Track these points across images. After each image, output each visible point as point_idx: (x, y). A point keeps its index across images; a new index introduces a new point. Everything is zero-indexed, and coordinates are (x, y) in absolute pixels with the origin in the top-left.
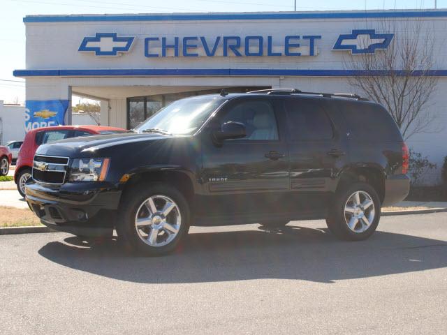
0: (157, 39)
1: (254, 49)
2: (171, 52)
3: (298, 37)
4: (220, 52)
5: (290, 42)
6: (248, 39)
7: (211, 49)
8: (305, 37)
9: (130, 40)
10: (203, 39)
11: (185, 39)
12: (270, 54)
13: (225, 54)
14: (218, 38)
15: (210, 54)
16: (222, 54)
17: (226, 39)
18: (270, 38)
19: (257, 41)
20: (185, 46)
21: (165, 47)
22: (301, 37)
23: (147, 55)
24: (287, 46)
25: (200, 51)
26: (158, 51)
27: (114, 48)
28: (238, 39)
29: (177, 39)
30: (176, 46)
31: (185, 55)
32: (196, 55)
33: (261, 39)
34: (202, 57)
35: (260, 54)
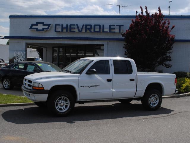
0: (60, 25)
1: (97, 30)
2: (65, 30)
3: (114, 25)
4: (84, 31)
5: (111, 27)
6: (95, 26)
7: (80, 29)
8: (117, 25)
9: (49, 25)
10: (77, 25)
11: (70, 25)
12: (103, 32)
13: (86, 31)
14: (83, 25)
15: (80, 31)
16: (85, 32)
17: (86, 25)
18: (103, 25)
19: (99, 27)
20: (70, 28)
21: (63, 28)
22: (116, 25)
23: (55, 31)
24: (110, 29)
25: (76, 30)
26: (60, 30)
27: (43, 28)
28: (91, 25)
29: (67, 25)
30: (67, 28)
31: (70, 31)
32: (75, 32)
33: (100, 26)
34: (77, 32)
35: (99, 32)
